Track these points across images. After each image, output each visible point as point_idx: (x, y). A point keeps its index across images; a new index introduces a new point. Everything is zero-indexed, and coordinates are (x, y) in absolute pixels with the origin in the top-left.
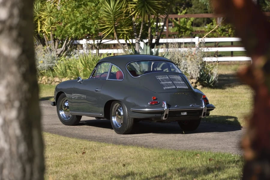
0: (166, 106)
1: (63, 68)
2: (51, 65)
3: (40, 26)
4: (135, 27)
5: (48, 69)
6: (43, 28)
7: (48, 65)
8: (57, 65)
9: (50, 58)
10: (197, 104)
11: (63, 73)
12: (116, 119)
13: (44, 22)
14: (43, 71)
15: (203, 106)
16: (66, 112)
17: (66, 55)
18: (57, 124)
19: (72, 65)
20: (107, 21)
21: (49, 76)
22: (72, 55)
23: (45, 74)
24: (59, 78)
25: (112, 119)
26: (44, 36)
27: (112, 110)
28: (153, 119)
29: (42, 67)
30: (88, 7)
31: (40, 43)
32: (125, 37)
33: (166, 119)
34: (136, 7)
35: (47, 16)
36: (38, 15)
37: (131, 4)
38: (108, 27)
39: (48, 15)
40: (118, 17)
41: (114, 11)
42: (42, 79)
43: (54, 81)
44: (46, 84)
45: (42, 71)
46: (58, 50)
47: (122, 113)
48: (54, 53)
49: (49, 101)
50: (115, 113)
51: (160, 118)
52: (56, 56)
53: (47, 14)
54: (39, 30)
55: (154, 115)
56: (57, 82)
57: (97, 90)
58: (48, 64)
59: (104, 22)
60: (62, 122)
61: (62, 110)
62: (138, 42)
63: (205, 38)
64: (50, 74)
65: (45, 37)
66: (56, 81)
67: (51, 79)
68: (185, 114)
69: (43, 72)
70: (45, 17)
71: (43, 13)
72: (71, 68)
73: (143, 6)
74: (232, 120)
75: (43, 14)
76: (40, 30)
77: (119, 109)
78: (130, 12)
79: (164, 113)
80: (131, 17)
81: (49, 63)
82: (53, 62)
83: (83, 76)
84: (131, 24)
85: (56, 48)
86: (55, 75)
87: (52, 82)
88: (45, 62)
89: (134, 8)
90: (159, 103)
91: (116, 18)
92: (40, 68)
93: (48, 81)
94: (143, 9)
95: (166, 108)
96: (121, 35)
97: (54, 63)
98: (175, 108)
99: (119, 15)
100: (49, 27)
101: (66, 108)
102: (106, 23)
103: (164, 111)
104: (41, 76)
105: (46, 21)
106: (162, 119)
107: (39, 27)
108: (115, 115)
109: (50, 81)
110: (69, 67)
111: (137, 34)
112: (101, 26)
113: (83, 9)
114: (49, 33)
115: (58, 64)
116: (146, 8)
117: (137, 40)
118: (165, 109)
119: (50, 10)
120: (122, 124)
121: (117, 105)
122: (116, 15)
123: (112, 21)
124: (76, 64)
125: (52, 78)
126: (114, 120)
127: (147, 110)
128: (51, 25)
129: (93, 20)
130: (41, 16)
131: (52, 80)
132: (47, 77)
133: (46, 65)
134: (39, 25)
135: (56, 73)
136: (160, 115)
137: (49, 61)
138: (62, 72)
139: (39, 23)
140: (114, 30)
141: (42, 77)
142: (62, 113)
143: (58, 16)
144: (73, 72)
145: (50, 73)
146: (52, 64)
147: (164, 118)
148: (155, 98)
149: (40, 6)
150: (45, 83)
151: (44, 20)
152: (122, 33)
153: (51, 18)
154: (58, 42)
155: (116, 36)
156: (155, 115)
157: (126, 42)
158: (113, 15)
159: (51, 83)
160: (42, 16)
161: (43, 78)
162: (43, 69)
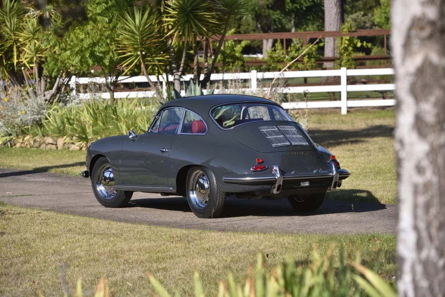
0: (278, 172)
1: (58, 121)
2: (37, 117)
3: (17, 55)
4: (173, 54)
5: (33, 123)
6: (21, 59)
7: (33, 117)
8: (48, 117)
9: (35, 105)
10: (324, 169)
11: (59, 130)
12: (197, 194)
13: (24, 49)
14: (26, 127)
15: (332, 173)
16: (107, 187)
17: (59, 101)
18: (92, 206)
19: (72, 117)
20: (130, 45)
21: (35, 135)
22: (68, 100)
23: (28, 132)
24: (52, 137)
25: (189, 194)
26: (23, 71)
27: (189, 180)
28: (257, 194)
29: (24, 120)
30: (99, 25)
31: (16, 82)
32: (157, 72)
33: (279, 192)
34: (174, 22)
35: (27, 39)
36: (13, 37)
37: (167, 17)
38: (131, 56)
39: (31, 37)
40: (148, 38)
41: (141, 29)
42: (23, 140)
43: (44, 142)
44: (31, 147)
45: (24, 126)
46: (46, 93)
47: (206, 186)
48: (40, 98)
49: (47, 173)
50: (195, 186)
51: (269, 191)
52: (43, 102)
53: (27, 36)
54: (15, 61)
55: (260, 187)
56: (49, 144)
57: (164, 150)
58: (33, 115)
59: (124, 47)
60: (100, 203)
61: (101, 183)
62: (178, 78)
63: (285, 70)
64: (37, 132)
65: (24, 73)
66: (47, 142)
67: (39, 140)
68: (307, 184)
69: (25, 129)
70: (24, 40)
71: (22, 34)
72: (71, 121)
73: (187, 21)
74: (364, 195)
75: (21, 36)
76: (17, 61)
77: (202, 178)
78: (166, 31)
79: (275, 184)
80: (168, 38)
81: (35, 113)
82: (41, 112)
83: (93, 133)
84: (167, 50)
85: (42, 91)
86: (46, 133)
87: (41, 144)
88: (28, 112)
89: (172, 24)
90: (267, 168)
91: (144, 41)
92: (21, 122)
93: (34, 143)
94: (187, 25)
95: (279, 176)
96: (150, 67)
97: (42, 114)
98: (292, 175)
99: (149, 36)
100: (31, 56)
101: (107, 181)
102: (126, 49)
103: (276, 181)
104: (21, 135)
105: (27, 46)
106: (271, 192)
107: (15, 57)
108: (194, 188)
109: (38, 143)
110: (68, 119)
111: (177, 66)
112: (119, 54)
113: (92, 28)
114: (31, 65)
115: (50, 115)
116: (190, 23)
117: (177, 75)
118: (277, 178)
119: (34, 29)
120: (206, 202)
121: (197, 174)
122: (144, 35)
123: (138, 45)
124: (78, 114)
125: (41, 137)
126: (193, 196)
127: (248, 179)
128: (36, 53)
129: (108, 45)
130: (18, 39)
131: (40, 142)
132: (33, 136)
133: (29, 117)
134: (15, 54)
135: (46, 130)
136: (268, 187)
137: (34, 110)
138: (58, 128)
139: (15, 49)
140: (141, 59)
141: (24, 137)
142: (101, 188)
143: (50, 39)
144: (77, 128)
145: (38, 130)
146: (39, 116)
147: (275, 191)
148: (261, 161)
149: (15, 23)
150: (28, 146)
151: (24, 45)
152: (151, 64)
153: (36, 41)
154: (46, 81)
155: (144, 69)
156: (262, 186)
157: (158, 79)
158: (139, 36)
159: (40, 146)
160: (21, 40)
161: (25, 139)
162: (25, 124)
